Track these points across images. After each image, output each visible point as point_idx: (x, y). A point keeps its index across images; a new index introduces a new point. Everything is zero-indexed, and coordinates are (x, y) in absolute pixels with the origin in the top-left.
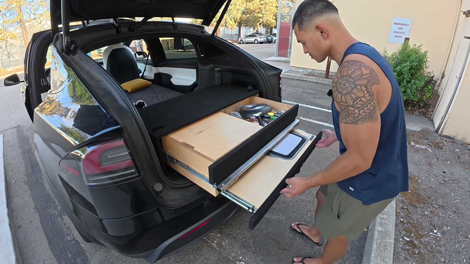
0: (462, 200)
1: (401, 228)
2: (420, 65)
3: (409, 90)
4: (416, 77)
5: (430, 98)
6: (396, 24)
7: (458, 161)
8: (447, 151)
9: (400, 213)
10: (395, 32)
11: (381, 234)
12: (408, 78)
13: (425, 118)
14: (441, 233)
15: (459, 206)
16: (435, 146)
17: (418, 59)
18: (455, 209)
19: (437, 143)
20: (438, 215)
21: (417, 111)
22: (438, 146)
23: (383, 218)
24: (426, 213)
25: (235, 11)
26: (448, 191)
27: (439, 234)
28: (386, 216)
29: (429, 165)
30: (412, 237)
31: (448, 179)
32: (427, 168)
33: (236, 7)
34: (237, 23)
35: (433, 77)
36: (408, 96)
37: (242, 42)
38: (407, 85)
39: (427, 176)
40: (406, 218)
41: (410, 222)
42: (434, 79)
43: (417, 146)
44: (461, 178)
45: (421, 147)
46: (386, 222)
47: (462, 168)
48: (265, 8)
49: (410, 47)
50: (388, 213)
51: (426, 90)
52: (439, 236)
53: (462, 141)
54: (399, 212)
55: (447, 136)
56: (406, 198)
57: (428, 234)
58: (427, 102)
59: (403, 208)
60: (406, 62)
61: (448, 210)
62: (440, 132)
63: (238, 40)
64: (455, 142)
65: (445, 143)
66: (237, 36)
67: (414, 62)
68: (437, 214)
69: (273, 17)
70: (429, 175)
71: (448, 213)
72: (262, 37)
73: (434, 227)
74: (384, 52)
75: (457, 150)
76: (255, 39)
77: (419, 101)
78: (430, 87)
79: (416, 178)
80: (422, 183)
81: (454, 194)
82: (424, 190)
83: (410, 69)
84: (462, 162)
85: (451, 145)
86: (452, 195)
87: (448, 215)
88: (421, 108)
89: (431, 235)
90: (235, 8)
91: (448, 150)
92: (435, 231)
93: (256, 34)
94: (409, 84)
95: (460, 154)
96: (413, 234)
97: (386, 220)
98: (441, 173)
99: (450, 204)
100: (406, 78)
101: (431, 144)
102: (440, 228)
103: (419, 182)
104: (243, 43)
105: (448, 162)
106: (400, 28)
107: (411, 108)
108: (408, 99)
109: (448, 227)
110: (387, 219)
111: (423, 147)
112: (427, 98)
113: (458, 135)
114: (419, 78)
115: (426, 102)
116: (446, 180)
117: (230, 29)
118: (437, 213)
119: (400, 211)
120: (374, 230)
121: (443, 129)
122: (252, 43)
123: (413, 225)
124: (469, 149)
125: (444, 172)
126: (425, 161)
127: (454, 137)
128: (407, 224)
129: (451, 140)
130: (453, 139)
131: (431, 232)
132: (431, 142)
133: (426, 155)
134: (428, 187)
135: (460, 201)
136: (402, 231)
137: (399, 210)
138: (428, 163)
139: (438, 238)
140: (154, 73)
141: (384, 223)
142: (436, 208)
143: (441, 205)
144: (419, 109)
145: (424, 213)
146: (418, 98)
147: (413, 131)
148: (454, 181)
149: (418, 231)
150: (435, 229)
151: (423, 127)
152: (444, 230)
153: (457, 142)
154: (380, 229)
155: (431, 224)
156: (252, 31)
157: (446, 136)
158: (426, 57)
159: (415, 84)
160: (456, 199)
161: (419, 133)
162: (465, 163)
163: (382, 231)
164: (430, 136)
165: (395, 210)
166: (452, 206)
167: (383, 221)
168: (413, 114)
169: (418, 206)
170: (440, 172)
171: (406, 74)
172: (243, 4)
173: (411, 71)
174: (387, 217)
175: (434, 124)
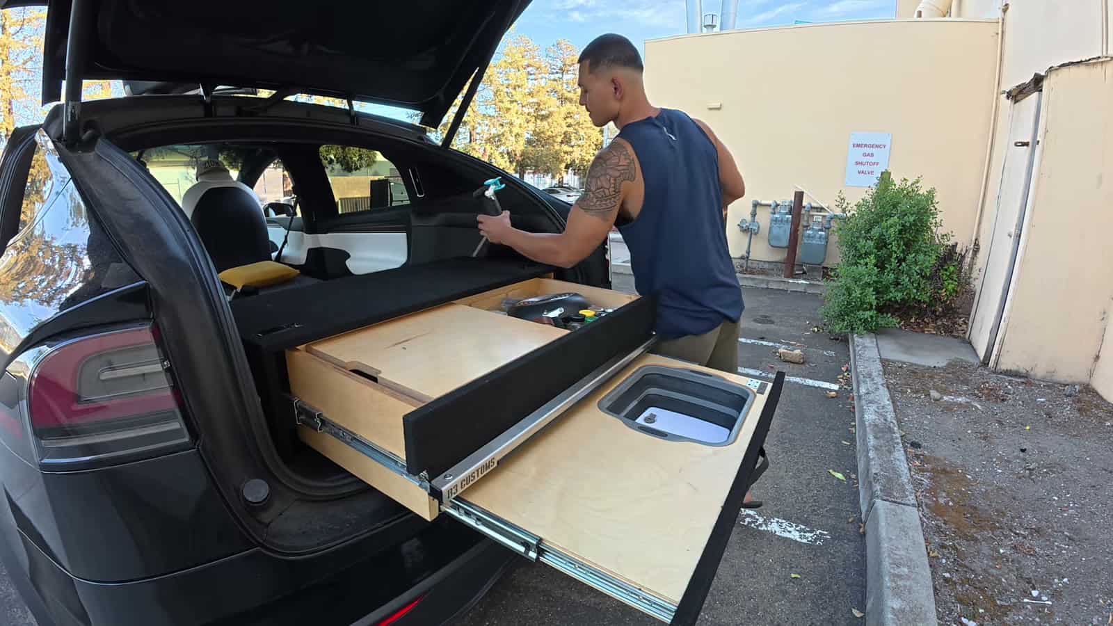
0: (1081, 508)
1: (948, 597)
2: (921, 221)
3: (904, 277)
4: (918, 247)
5: (957, 292)
6: (858, 146)
7: (1049, 422)
8: (1019, 405)
9: (939, 559)
10: (857, 163)
11: (900, 616)
12: (901, 252)
13: (951, 339)
14: (1050, 596)
15: (1078, 524)
16: (988, 395)
17: (914, 207)
18: (1069, 533)
19: (991, 390)
20: (1032, 553)
21: (930, 326)
22: (994, 395)
23: (899, 576)
24: (1002, 551)
25: (510, 138)
26: (1042, 492)
27: (1044, 598)
28: (906, 570)
29: (985, 438)
30: (982, 616)
31: (1037, 465)
32: (979, 445)
33: (513, 129)
34: (515, 163)
35: (954, 246)
36: (905, 291)
38: (899, 266)
39: (984, 463)
40: (957, 570)
41: (969, 579)
42: (958, 250)
43: (945, 398)
44: (1066, 458)
45: (955, 400)
46: (908, 583)
47: (1063, 436)
48: (576, 133)
49: (895, 185)
50: (911, 560)
51: (944, 277)
52: (1046, 602)
53: (1048, 379)
54: (936, 557)
55: (1011, 370)
56: (945, 520)
57: (1019, 602)
58: (951, 303)
59: (943, 546)
60: (891, 217)
61: (1053, 537)
62: (992, 363)
64: (1031, 384)
65: (1009, 387)
67: (909, 215)
68: (1029, 551)
69: (594, 152)
70: (989, 459)
71: (1056, 544)
72: (571, 194)
73: (1029, 583)
74: (839, 199)
75: (1042, 400)
77: (931, 301)
78: (952, 269)
79: (960, 471)
80: (977, 480)
81: (1058, 497)
82: (985, 495)
83: (900, 232)
84: (1060, 423)
85: (1023, 390)
86: (1054, 500)
87: (1056, 548)
88: (938, 317)
89: (1028, 603)
90: (511, 132)
91: (1020, 402)
92: (1035, 593)
93: (559, 187)
94: (904, 264)
95: (1050, 407)
96: (982, 608)
97: (908, 579)
98: (1015, 454)
99: (1056, 522)
100: (895, 252)
101: (976, 392)
102: (1044, 583)
103: (970, 479)
105: (1028, 428)
106: (868, 155)
107: (916, 320)
108: (906, 297)
109: (1063, 578)
110: (910, 577)
111: (960, 399)
112: (948, 293)
113: (1036, 365)
114: (925, 250)
115: (948, 302)
116: (1031, 467)
118: (1028, 547)
119: (938, 553)
120: (882, 610)
121: (998, 355)
123: (978, 585)
124: (1068, 393)
125: (1023, 451)
126: (971, 430)
127: (1028, 371)
128: (962, 584)
129: (1022, 380)
130: (1026, 377)
131: (1025, 597)
132: (978, 389)
133: (972, 417)
134: (992, 488)
135: (1077, 512)
136: (953, 603)
137: (933, 552)
138: (981, 433)
139: (1046, 609)
140: (307, 249)
141: (905, 586)
142: (1025, 537)
143: (1034, 527)
144: (934, 321)
145: (998, 552)
146: (928, 294)
147: (930, 367)
148: (1051, 467)
149: (991, 599)
150: (1034, 589)
151: (953, 358)
152: (1055, 586)
153: (1037, 382)
154: (896, 604)
155: (1021, 577)
156: (549, 183)
157: (1008, 373)
158: (932, 203)
159: (916, 263)
160: (1066, 507)
161: (945, 370)
162: (1066, 425)
163: (902, 611)
164: (971, 376)
165: (926, 553)
166: (1061, 527)
167: (900, 583)
168: (923, 332)
169: (979, 537)
170: (1013, 452)
171: (893, 243)
172: (528, 123)
173: (904, 236)
174: (909, 572)
175: (974, 350)
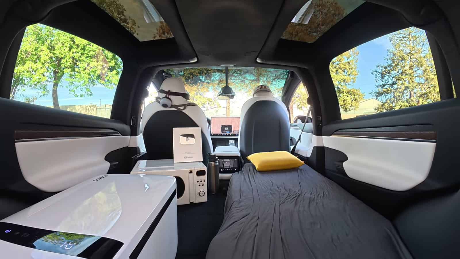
140: (313, 147)
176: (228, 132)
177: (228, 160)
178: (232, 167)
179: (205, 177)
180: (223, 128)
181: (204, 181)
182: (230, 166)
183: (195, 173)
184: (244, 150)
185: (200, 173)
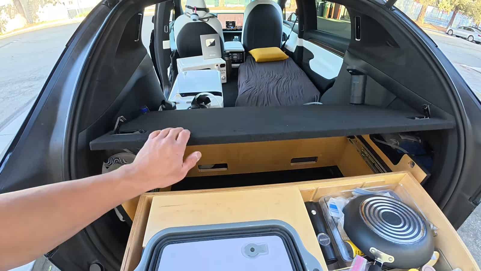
34: (453, 6)
37: (450, 33)
63: (447, 28)
66: (447, 24)
76: (471, 35)
93: (474, 28)
104: (452, 35)
117: (441, 12)
122: (465, 39)
140: (297, 46)
156: (469, 23)
176: (232, 28)
177: (236, 54)
178: (239, 59)
179: (225, 68)
180: (227, 23)
181: (225, 70)
182: (237, 58)
183: (219, 66)
184: (246, 45)
185: (222, 66)
